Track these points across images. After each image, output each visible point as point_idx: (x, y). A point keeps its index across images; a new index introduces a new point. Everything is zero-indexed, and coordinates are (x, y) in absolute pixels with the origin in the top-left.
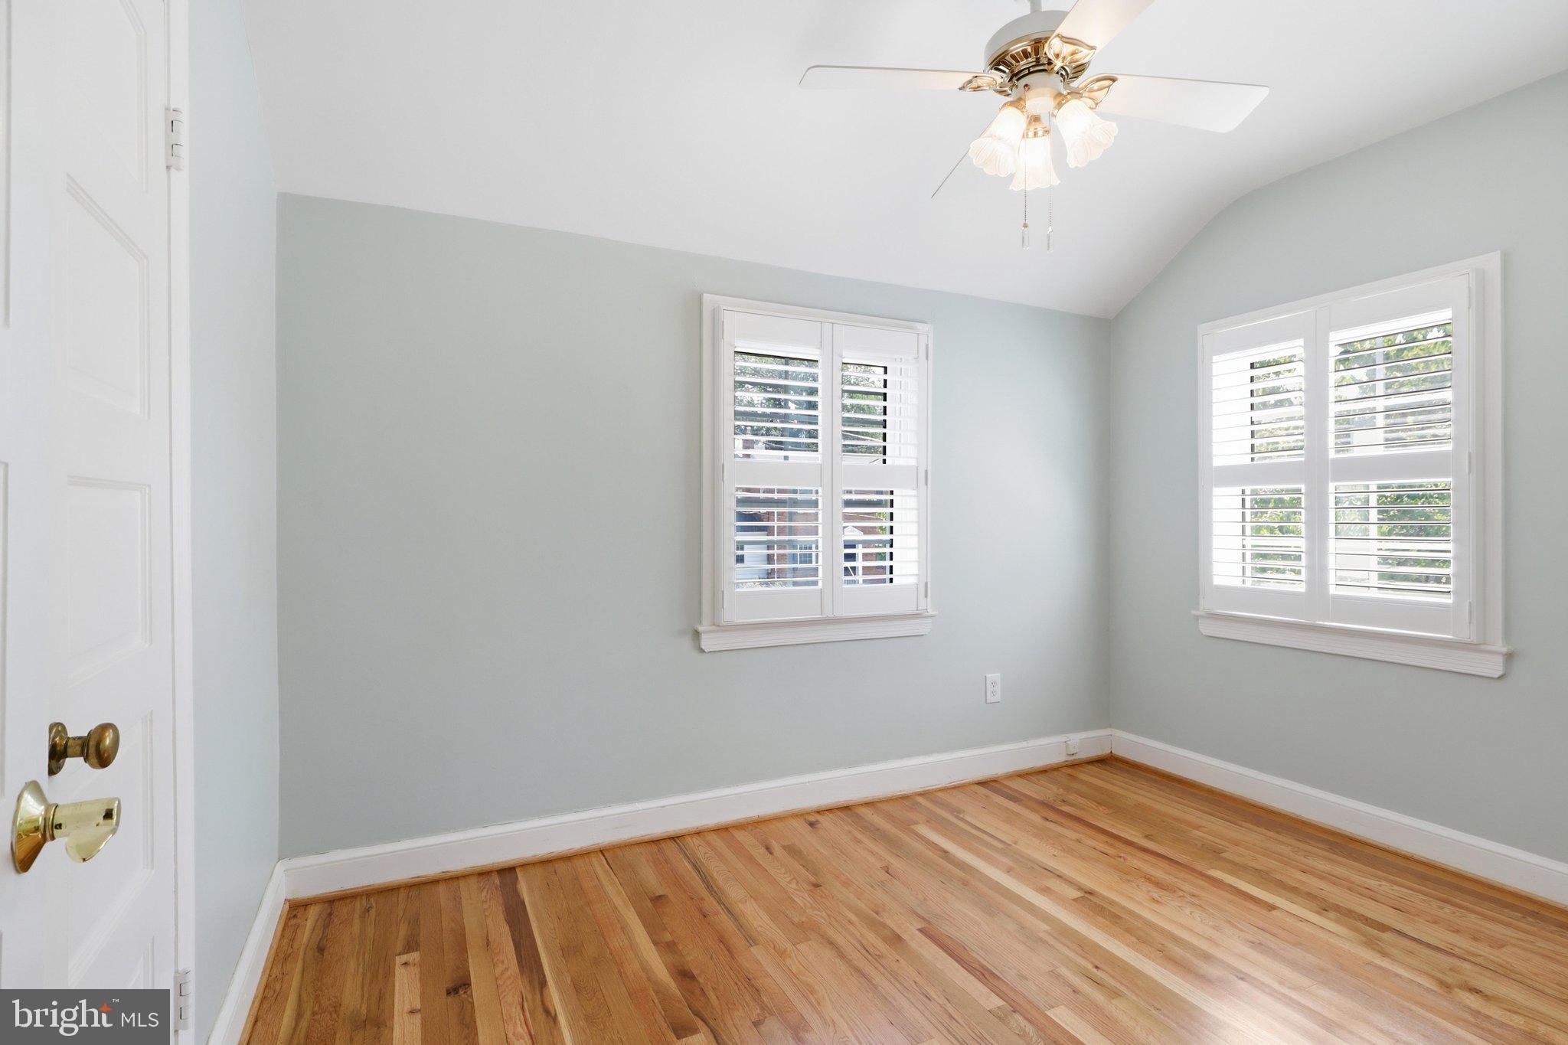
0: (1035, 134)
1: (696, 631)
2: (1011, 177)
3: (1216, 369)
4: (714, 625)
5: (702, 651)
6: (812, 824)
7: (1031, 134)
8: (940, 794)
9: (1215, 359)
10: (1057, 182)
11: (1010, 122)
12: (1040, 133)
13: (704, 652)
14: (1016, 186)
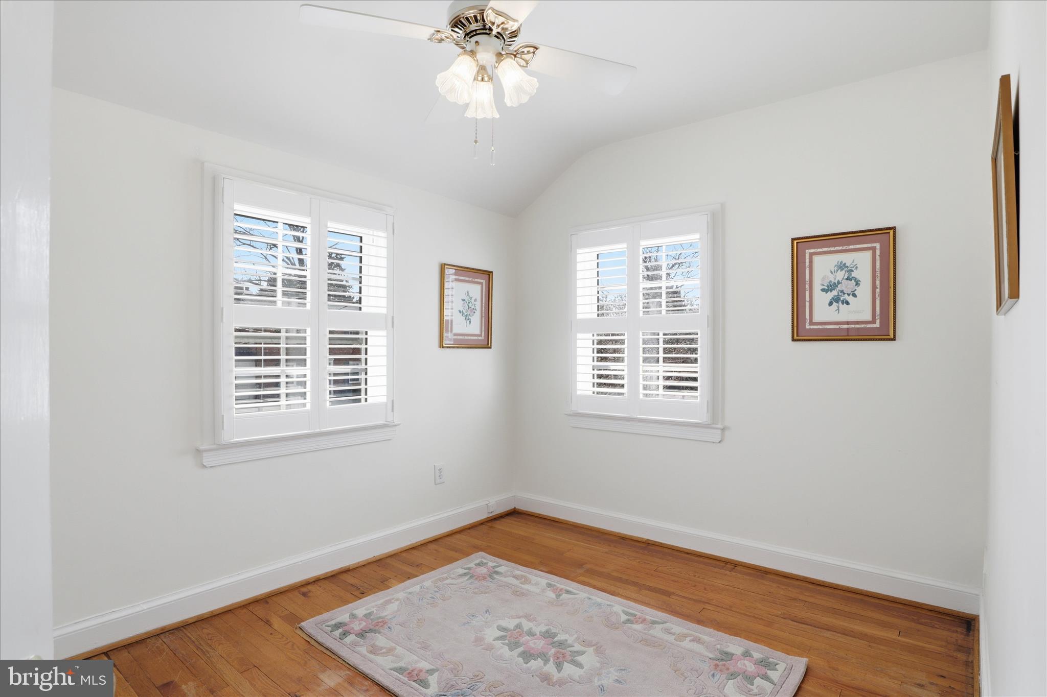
0: (483, 80)
1: (197, 450)
2: (467, 106)
3: (579, 258)
4: (215, 444)
5: (205, 467)
6: (304, 594)
7: (480, 78)
8: (404, 555)
9: (579, 251)
10: (497, 116)
11: (464, 67)
12: (486, 79)
13: (206, 467)
14: (470, 114)
